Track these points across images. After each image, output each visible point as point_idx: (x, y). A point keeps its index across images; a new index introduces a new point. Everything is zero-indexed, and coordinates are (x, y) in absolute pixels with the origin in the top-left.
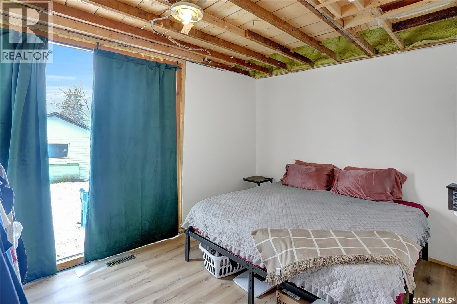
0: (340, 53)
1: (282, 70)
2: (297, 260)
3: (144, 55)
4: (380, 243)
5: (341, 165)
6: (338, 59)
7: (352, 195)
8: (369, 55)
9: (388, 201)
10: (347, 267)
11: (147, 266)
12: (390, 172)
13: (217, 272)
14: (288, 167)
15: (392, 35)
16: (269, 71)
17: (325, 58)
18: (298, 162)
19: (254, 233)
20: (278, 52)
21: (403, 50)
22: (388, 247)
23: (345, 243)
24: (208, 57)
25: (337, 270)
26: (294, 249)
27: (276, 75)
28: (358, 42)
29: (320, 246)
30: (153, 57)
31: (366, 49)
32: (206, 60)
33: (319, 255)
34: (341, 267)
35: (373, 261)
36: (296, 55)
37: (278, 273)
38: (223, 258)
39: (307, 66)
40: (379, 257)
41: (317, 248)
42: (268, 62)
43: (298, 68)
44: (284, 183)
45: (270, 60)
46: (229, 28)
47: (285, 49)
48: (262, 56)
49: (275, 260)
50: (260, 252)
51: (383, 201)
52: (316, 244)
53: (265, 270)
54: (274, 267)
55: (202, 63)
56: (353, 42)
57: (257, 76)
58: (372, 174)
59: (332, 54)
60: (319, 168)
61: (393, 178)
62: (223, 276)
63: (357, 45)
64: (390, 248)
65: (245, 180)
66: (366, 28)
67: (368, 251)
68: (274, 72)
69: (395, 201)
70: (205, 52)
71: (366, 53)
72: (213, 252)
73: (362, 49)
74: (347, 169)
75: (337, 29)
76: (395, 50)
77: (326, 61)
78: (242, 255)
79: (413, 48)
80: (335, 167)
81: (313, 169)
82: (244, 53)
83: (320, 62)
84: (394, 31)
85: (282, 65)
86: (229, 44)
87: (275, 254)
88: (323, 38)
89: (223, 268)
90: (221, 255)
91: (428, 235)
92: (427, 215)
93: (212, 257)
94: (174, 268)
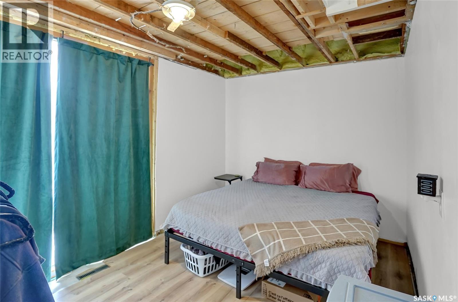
0: (305, 58)
1: (252, 71)
2: (284, 249)
3: (114, 49)
4: (351, 228)
5: (306, 162)
6: (304, 64)
7: (317, 188)
8: (331, 62)
9: (347, 192)
10: (328, 251)
11: (126, 274)
12: (349, 166)
13: (201, 271)
14: (258, 165)
15: (352, 46)
16: (239, 71)
17: (292, 62)
18: (266, 159)
19: (241, 229)
20: (253, 55)
21: (358, 60)
22: (358, 231)
23: (323, 231)
24: (182, 54)
25: (321, 254)
26: (281, 240)
27: (245, 76)
28: (324, 50)
29: (303, 235)
30: (124, 52)
31: (329, 56)
32: (179, 57)
33: (304, 243)
34: (324, 252)
35: (349, 244)
36: (268, 58)
37: (267, 264)
38: (207, 256)
39: (276, 68)
40: (353, 240)
41: (301, 237)
42: (241, 63)
43: (266, 70)
44: (255, 180)
45: (243, 61)
46: (211, 28)
47: (259, 52)
48: (235, 57)
49: (263, 252)
50: (248, 246)
51: (343, 192)
52: (299, 234)
53: (252, 263)
54: (262, 259)
55: (174, 61)
56: (320, 50)
57: (226, 75)
58: (334, 169)
59: (299, 59)
60: (288, 164)
61: (351, 172)
62: (207, 274)
63: (323, 53)
64: (359, 232)
65: (215, 178)
66: (331, 39)
67: (344, 237)
68: (244, 73)
69: (353, 192)
70: (180, 50)
71: (329, 60)
72: (197, 252)
73: (326, 57)
74: (311, 164)
75: (309, 38)
76: (351, 60)
77: (294, 65)
78: (229, 252)
79: (366, 59)
80: (301, 163)
81: (283, 166)
82: (220, 53)
83: (287, 65)
84: (354, 43)
85: (253, 67)
86: (206, 43)
87: (263, 247)
88: (294, 45)
89: (207, 266)
90: (204, 254)
91: (380, 219)
92: (377, 201)
93: (196, 256)
94: (154, 273)
